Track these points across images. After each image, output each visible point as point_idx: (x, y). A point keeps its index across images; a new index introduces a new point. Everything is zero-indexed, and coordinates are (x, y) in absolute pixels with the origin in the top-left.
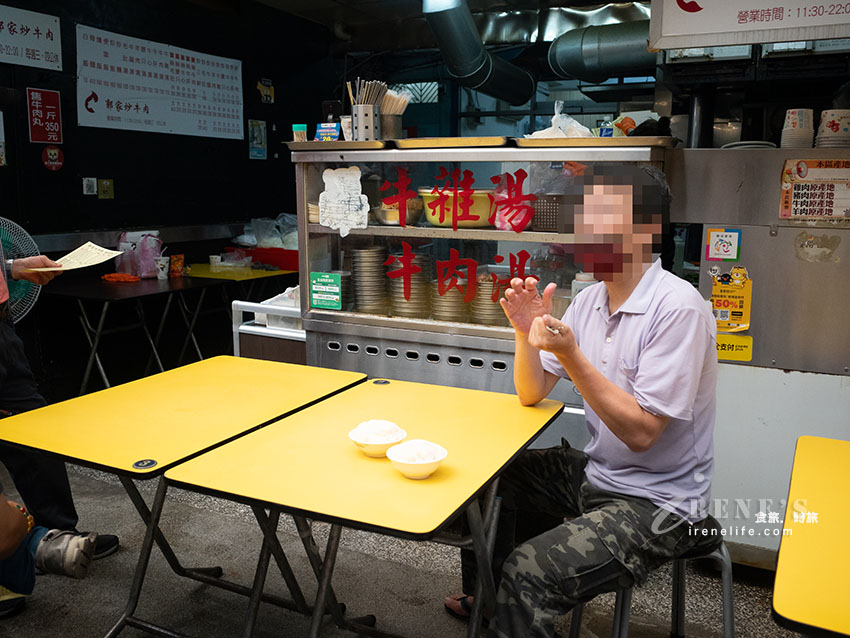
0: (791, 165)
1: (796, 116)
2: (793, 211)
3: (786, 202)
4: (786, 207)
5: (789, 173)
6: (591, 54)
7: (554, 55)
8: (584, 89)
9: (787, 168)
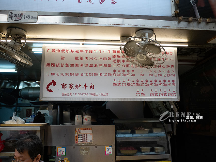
0: (77, 130)
1: (78, 117)
2: (78, 142)
3: (77, 139)
4: (77, 140)
5: (77, 132)
6: (31, 94)
7: (21, 93)
8: (30, 102)
9: (76, 130)
